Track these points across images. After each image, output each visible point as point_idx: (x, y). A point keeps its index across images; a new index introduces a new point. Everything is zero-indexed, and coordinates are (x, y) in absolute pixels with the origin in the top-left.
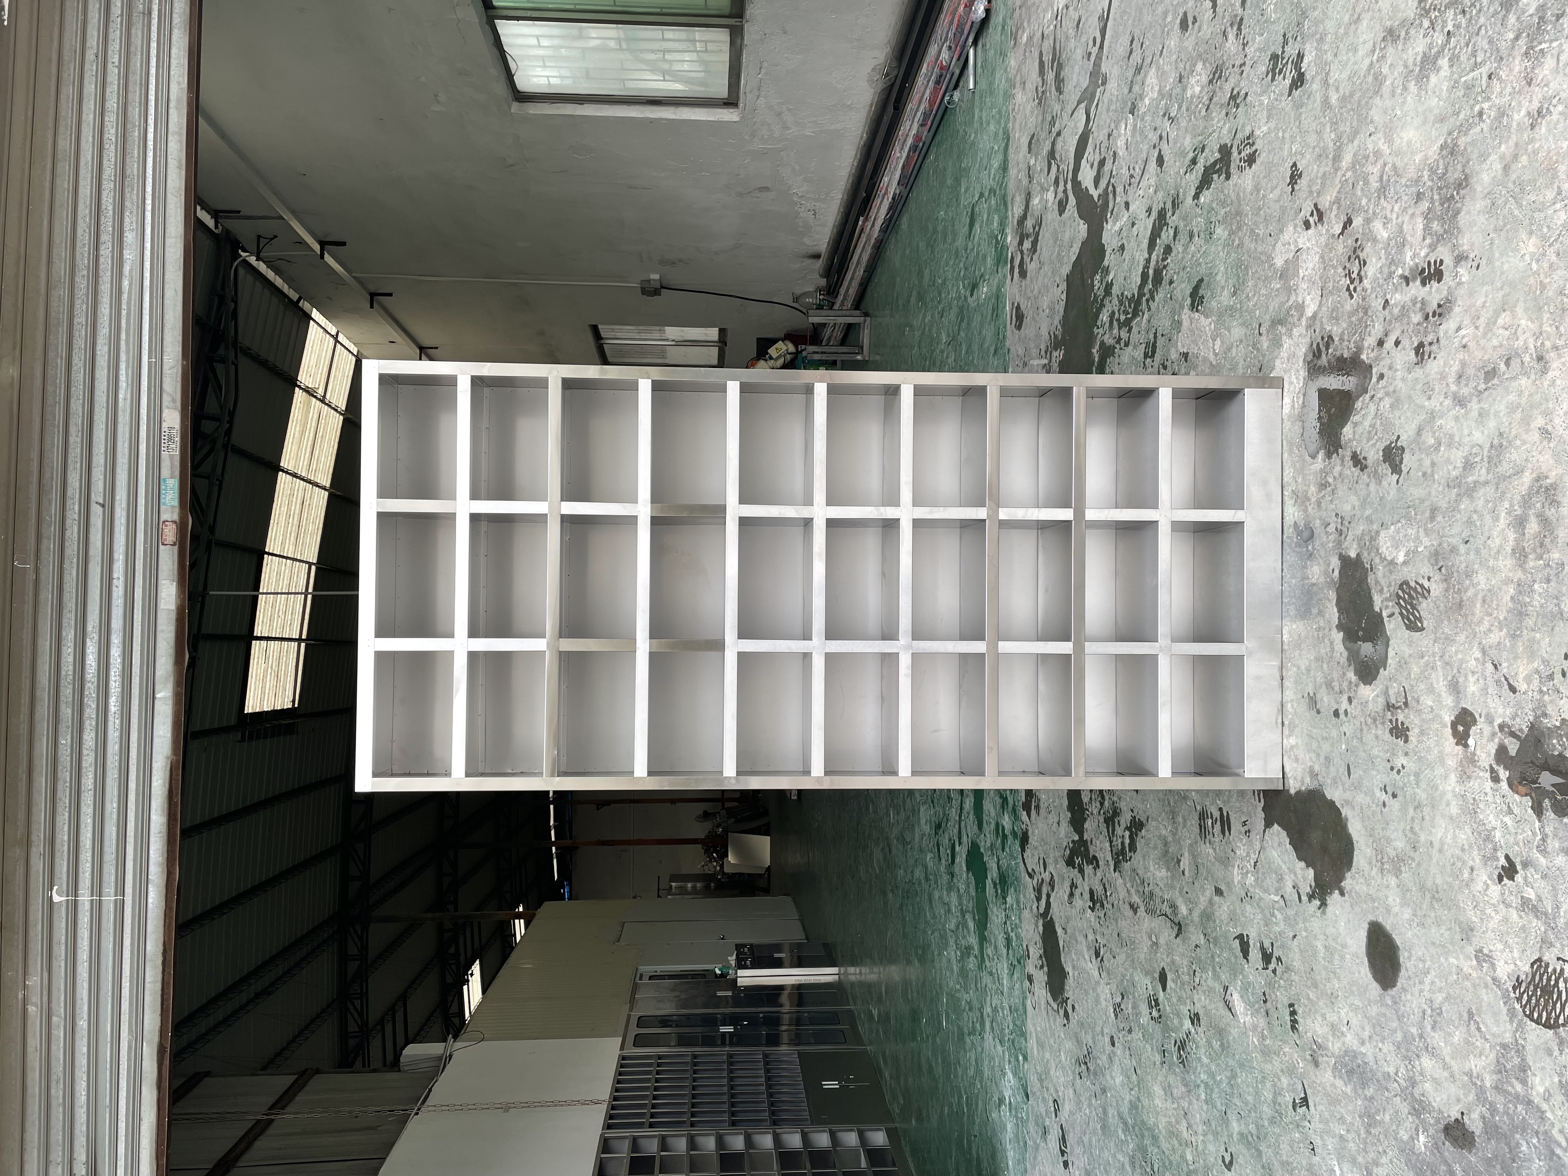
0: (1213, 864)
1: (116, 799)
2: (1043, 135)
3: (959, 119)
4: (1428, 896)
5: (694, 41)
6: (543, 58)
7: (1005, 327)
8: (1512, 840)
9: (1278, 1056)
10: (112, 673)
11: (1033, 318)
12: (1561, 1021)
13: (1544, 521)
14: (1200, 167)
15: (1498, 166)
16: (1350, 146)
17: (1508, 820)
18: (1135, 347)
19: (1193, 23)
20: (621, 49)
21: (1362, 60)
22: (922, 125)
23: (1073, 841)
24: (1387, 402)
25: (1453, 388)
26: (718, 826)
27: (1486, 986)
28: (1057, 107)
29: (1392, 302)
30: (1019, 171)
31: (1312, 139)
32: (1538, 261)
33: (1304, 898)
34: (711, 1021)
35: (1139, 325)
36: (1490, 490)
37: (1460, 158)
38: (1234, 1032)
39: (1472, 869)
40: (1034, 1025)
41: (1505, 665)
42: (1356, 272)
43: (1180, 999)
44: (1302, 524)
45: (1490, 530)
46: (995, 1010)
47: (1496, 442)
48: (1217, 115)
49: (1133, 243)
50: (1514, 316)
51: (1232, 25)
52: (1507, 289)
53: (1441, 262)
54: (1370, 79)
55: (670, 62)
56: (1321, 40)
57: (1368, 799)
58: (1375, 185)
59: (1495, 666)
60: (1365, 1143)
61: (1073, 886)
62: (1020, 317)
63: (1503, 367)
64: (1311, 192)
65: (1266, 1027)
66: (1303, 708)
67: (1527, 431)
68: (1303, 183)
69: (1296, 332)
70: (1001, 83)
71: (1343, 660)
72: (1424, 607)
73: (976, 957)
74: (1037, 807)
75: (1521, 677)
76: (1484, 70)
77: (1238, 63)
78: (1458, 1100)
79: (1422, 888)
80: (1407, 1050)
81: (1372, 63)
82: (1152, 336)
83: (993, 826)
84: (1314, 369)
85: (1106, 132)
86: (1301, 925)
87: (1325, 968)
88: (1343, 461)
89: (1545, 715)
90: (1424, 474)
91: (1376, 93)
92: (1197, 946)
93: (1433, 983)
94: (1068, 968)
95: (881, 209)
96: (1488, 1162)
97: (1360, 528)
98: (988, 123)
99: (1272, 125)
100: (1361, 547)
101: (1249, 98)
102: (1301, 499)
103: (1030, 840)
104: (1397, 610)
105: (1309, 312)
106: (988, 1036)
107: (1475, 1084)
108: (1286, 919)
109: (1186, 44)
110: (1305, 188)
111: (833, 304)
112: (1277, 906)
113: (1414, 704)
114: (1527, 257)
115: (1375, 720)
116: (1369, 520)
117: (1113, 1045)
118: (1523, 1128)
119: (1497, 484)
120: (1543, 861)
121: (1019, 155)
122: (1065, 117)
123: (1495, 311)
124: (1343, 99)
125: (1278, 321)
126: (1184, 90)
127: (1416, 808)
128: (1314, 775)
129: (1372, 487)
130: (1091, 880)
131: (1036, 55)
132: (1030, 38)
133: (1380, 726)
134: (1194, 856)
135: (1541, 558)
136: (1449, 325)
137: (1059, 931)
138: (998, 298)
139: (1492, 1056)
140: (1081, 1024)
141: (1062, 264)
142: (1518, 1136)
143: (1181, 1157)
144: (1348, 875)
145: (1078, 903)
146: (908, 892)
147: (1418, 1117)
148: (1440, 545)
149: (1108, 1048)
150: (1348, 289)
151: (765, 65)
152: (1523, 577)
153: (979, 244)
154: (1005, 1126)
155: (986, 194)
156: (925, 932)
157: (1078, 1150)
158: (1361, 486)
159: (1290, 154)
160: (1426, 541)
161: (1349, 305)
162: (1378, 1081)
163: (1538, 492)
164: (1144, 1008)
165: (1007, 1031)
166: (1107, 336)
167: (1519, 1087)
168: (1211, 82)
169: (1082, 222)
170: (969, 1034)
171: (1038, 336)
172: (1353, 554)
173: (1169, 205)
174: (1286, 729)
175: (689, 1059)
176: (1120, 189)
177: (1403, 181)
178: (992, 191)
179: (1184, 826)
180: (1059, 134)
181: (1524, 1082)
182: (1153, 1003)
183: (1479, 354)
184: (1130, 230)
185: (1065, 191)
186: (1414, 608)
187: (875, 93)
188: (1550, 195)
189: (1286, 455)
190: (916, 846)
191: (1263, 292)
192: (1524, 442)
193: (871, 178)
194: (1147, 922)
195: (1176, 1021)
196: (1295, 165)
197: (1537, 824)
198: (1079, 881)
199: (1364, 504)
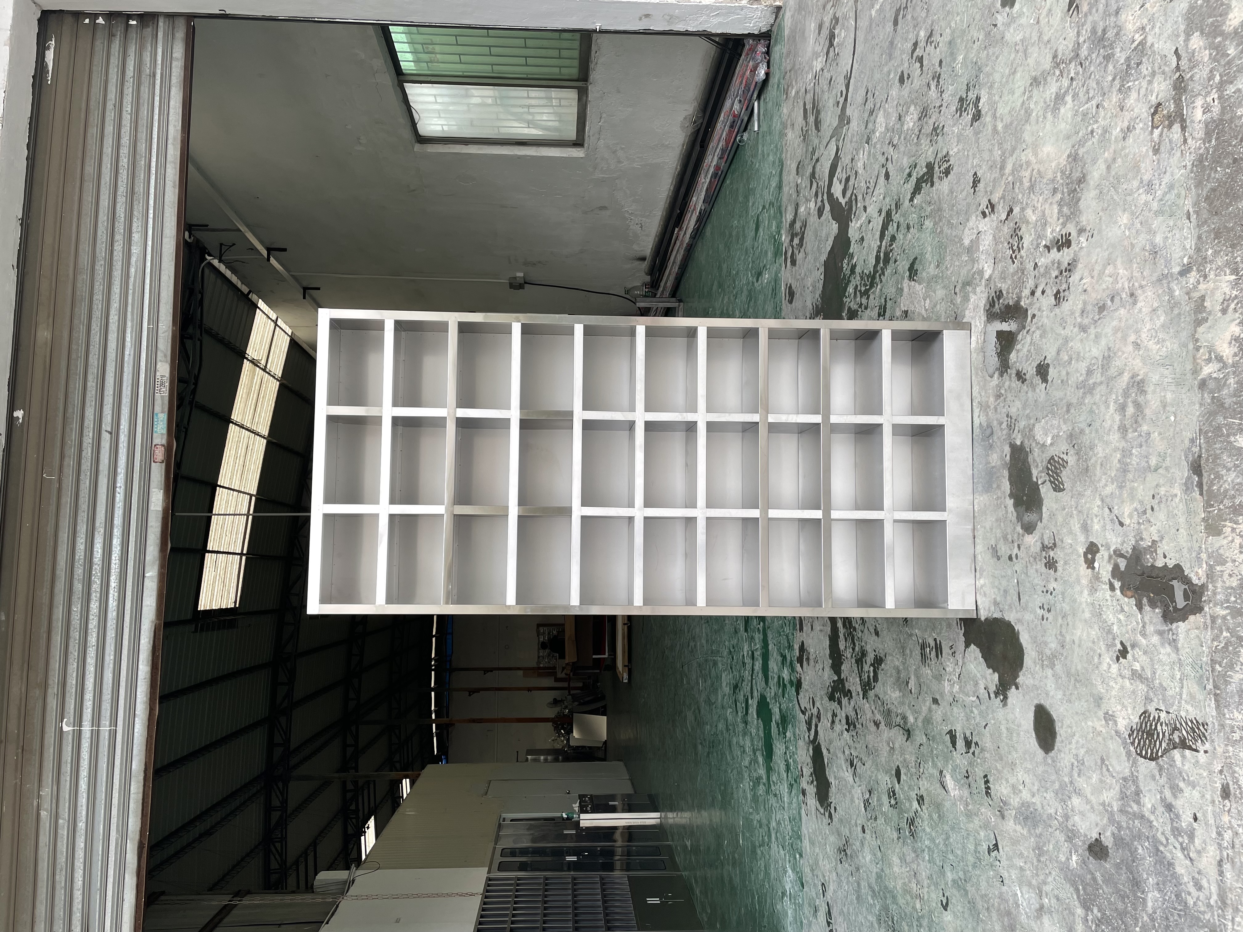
0: (931, 681)
1: (113, 653)
2: (807, 161)
3: (748, 153)
4: (1073, 680)
5: (551, 98)
6: (439, 111)
7: (781, 302)
8: (1124, 631)
9: (978, 816)
10: (113, 558)
11: (801, 294)
12: (1160, 754)
13: (1138, 406)
14: (914, 179)
15: (1103, 167)
16: (1011, 158)
17: (1121, 617)
18: (872, 310)
19: (908, 79)
20: (497, 104)
21: (1017, 99)
22: (720, 158)
23: (834, 681)
24: (1038, 333)
25: (1079, 320)
26: (566, 707)
27: (1112, 738)
28: (816, 141)
29: (1039, 264)
30: (790, 188)
31: (986, 155)
32: (1129, 229)
33: (992, 695)
34: (560, 853)
35: (874, 293)
36: (1103, 387)
37: (1080, 163)
38: (947, 804)
39: (1100, 656)
40: (807, 828)
41: (1116, 508)
42: (1016, 245)
43: (910, 787)
44: (985, 425)
45: (1104, 415)
46: (779, 823)
47: (1106, 354)
48: (924, 142)
49: (870, 235)
50: (1115, 267)
51: (933, 79)
52: (1110, 250)
53: (1070, 234)
54: (1023, 112)
55: (532, 114)
56: (991, 87)
57: (1032, 616)
58: (1027, 184)
59: (1110, 509)
60: (1037, 869)
61: (834, 715)
62: (791, 294)
63: (1109, 303)
64: (986, 192)
65: (969, 796)
66: (988, 556)
67: (1125, 345)
68: (981, 186)
69: (978, 289)
70: (777, 125)
71: (1014, 519)
72: (1065, 475)
73: (764, 784)
74: (808, 659)
75: (1126, 514)
76: (1094, 103)
77: (937, 105)
78: (1097, 825)
79: (1069, 674)
80: (1062, 795)
81: (1023, 102)
82: (883, 300)
83: (776, 680)
84: (992, 315)
85: (850, 157)
86: (991, 716)
87: (1007, 744)
88: (1010, 377)
89: (1142, 539)
90: (1062, 381)
91: (1027, 121)
92: (921, 745)
93: (1077, 742)
94: (831, 779)
95: (690, 222)
96: (1118, 866)
97: (1022, 424)
98: (768, 155)
99: (960, 147)
100: (1023, 437)
101: (945, 129)
102: (984, 407)
103: (803, 685)
104: (1048, 479)
105: (987, 276)
106: (774, 845)
107: (1107, 811)
108: (981, 713)
109: (903, 93)
110: (982, 190)
111: (656, 294)
112: (974, 704)
113: (1060, 543)
114: (1122, 227)
115: (1035, 559)
116: (1028, 417)
117: (864, 832)
118: (1139, 836)
119: (1108, 383)
120: (1144, 641)
121: (790, 177)
122: (822, 148)
123: (1104, 265)
124: (1006, 127)
125: (967, 283)
126: (902, 125)
127: (1063, 617)
128: (996, 603)
129: (1030, 394)
130: (847, 708)
131: (802, 104)
132: (797, 93)
133: (1039, 563)
134: (918, 677)
135: (1136, 431)
136: (1075, 277)
137: (825, 752)
138: (776, 281)
139: (1117, 788)
140: (841, 821)
141: (821, 253)
142: (1136, 843)
143: (913, 907)
144: (1021, 674)
145: (838, 727)
146: (713, 742)
147: (1071, 842)
148: (1073, 429)
149: (861, 835)
150: (1011, 257)
151: (604, 115)
152: (1125, 445)
153: (762, 243)
154: (787, 913)
155: (767, 206)
156: (726, 771)
157: (840, 919)
158: (1023, 394)
159: (973, 167)
160: (1064, 428)
161: (1012, 268)
162: (1044, 821)
163: (1133, 386)
164: (885, 799)
165: (787, 837)
166: (852, 303)
167: (1135, 807)
168: (920, 119)
169: (834, 222)
170: (760, 846)
171: (805, 307)
172: (1018, 443)
173: (893, 207)
174: (978, 574)
175: (542, 881)
176: (860, 198)
177: (1045, 181)
178: (771, 204)
179: (911, 656)
180: (817, 160)
181: (1138, 803)
182: (892, 794)
183: (1094, 295)
184: (867, 226)
185: (822, 201)
186: (1058, 475)
187: (686, 136)
188: (1135, 183)
189: (973, 378)
190: (719, 705)
191: (957, 263)
192: (1123, 353)
193: (684, 199)
194: (886, 733)
195: (907, 805)
196: (975, 174)
197: (1139, 616)
198: (838, 711)
199: (1025, 406)
